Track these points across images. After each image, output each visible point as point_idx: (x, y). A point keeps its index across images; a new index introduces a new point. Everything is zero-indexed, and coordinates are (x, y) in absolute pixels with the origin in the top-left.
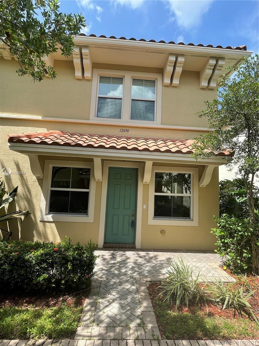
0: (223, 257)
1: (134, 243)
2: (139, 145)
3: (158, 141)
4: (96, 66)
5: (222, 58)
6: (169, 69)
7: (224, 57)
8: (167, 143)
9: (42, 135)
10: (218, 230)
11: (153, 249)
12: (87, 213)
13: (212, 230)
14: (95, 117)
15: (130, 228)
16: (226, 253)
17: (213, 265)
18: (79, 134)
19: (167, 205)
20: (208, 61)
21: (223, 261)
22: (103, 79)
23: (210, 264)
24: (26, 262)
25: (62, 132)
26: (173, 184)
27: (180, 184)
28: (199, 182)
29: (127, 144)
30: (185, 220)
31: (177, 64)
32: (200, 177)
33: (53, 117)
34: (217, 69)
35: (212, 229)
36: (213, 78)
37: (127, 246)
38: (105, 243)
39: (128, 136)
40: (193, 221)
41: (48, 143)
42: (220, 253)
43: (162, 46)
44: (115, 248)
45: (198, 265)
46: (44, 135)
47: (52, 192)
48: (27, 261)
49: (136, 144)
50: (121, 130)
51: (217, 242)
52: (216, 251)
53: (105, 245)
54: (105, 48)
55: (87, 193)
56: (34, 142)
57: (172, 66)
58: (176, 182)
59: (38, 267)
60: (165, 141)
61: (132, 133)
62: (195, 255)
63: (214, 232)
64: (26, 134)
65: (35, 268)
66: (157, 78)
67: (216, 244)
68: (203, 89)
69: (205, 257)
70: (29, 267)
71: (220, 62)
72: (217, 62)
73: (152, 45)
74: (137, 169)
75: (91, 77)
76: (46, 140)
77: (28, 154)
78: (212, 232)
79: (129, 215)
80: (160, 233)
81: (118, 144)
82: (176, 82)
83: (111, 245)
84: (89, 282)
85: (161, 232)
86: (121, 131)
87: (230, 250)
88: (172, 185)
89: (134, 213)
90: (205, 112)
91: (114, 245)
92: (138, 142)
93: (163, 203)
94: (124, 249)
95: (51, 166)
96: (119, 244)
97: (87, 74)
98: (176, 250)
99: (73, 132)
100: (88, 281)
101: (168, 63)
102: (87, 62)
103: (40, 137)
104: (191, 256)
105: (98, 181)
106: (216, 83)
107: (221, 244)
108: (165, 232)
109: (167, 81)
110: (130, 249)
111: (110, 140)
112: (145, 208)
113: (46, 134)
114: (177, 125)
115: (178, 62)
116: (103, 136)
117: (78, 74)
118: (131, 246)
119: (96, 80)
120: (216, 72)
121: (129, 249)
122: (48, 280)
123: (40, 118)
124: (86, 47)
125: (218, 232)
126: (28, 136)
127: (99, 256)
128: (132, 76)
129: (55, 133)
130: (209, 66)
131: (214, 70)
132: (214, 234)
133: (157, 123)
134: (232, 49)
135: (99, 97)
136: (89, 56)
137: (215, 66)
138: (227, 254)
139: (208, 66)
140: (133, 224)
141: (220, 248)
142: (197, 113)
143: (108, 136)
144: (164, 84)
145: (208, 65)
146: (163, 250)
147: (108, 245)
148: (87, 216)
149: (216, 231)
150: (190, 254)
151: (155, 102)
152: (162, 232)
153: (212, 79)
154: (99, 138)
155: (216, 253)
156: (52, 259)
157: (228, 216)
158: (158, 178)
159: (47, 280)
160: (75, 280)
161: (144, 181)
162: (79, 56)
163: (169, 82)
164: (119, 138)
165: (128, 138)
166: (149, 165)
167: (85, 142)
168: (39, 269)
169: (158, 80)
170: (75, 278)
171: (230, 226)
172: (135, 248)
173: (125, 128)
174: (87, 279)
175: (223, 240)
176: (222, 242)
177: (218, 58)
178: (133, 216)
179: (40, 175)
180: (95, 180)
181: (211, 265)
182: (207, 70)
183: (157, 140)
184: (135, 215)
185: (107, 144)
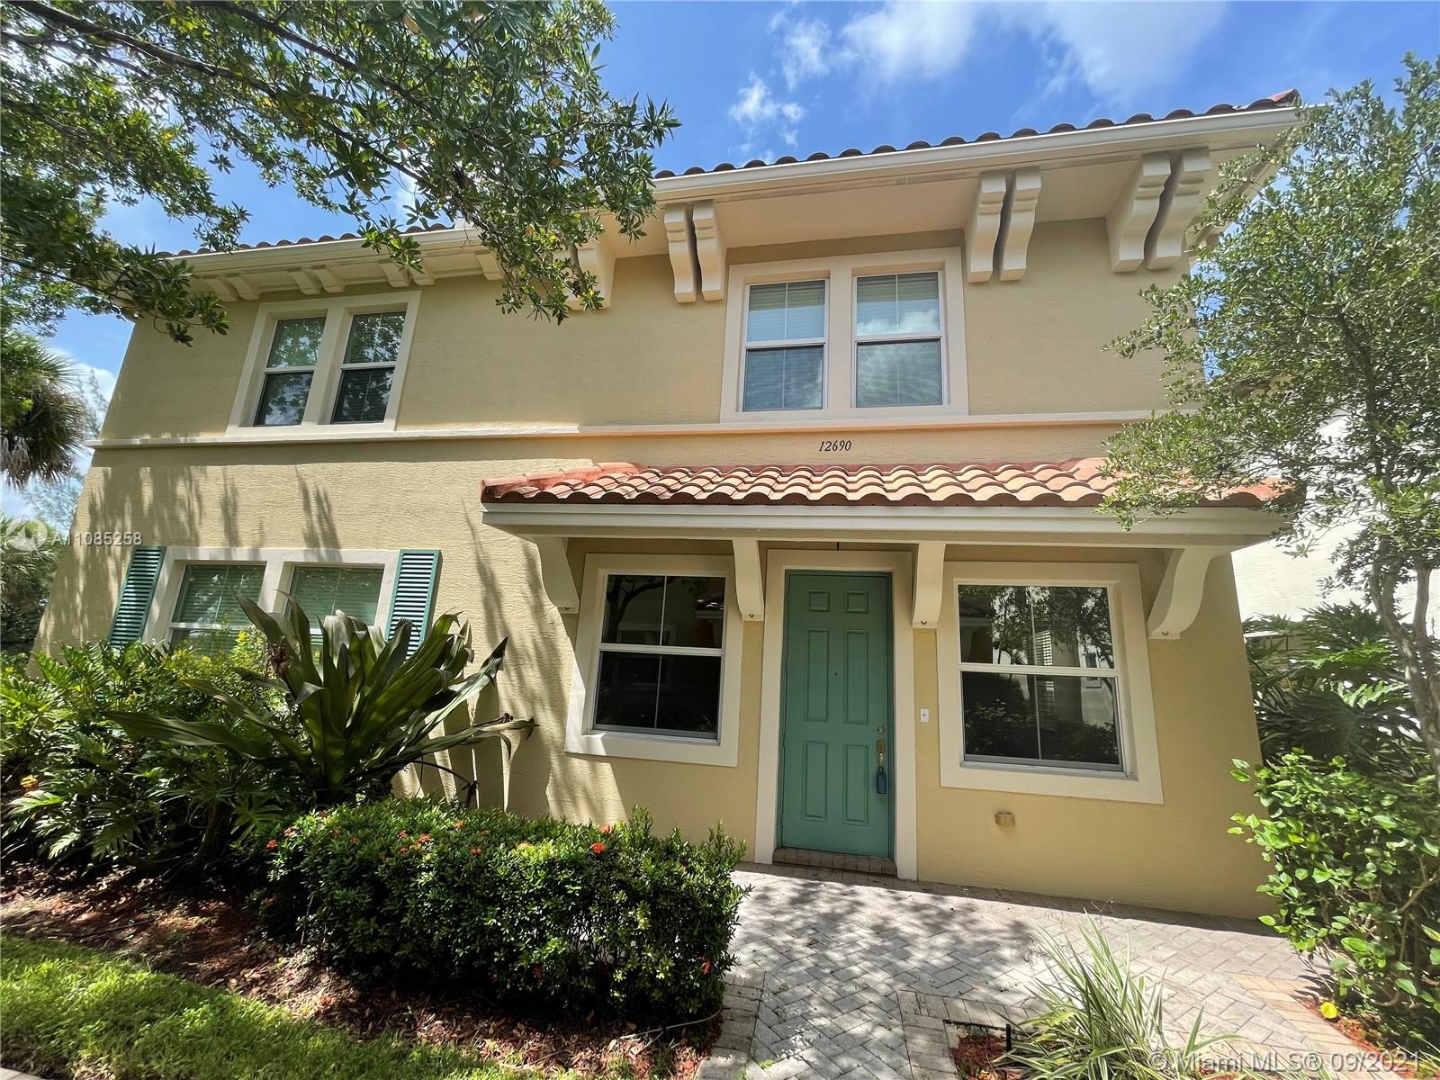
0: (1311, 957)
1: (891, 856)
2: (888, 486)
3: (962, 471)
4: (735, 256)
5: (1199, 151)
6: (986, 224)
7: (1204, 145)
8: (998, 474)
9: (578, 476)
10: (1268, 822)
11: (967, 887)
12: (716, 731)
13: (1236, 824)
14: (737, 411)
15: (873, 792)
16: (1323, 938)
17: (1263, 989)
18: (688, 468)
19: (1014, 718)
20: (1137, 171)
21: (1315, 976)
22: (761, 294)
23: (1246, 982)
24: (500, 885)
25: (636, 465)
26: (1035, 638)
27: (1064, 638)
28: (1146, 620)
29: (844, 487)
30: (1097, 773)
31: (1015, 204)
32: (1150, 598)
33: (613, 423)
34: (1177, 191)
35: (1233, 818)
36: (1164, 228)
37: (863, 865)
38: (780, 846)
39: (849, 463)
40: (1135, 779)
41: (592, 497)
42: (1293, 934)
43: (953, 154)
44: (819, 867)
45: (1184, 977)
46: (582, 476)
47: (606, 656)
48: (504, 881)
49: (879, 485)
50: (825, 446)
51: (1272, 878)
52: (1268, 920)
53: (782, 852)
54: (763, 197)
55: (716, 662)
56: (552, 499)
57: (996, 213)
58: (1045, 629)
59: (536, 908)
60: (989, 470)
61: (861, 451)
62: (1162, 930)
63: (1249, 832)
64: (531, 475)
65: (526, 911)
66: (944, 263)
67: (1264, 888)
68: (1127, 273)
69: (1214, 947)
70: (509, 905)
71: (1190, 167)
72: (1175, 167)
73: (920, 156)
74: (887, 577)
75: (722, 293)
76: (587, 491)
77: (535, 538)
78: (1239, 830)
79: (867, 747)
80: (994, 824)
81: (813, 487)
82: (1015, 262)
83: (803, 855)
84: (713, 988)
85: (998, 821)
86: (824, 449)
87: (1347, 921)
88: (1030, 643)
89: (885, 737)
90: (1146, 337)
91: (815, 858)
92: (884, 478)
93: (1001, 712)
94: (852, 875)
95: (603, 575)
96: (830, 856)
97: (712, 285)
98: (1071, 899)
99: (667, 464)
100: (710, 986)
101: (981, 206)
102: (710, 249)
103: (572, 482)
104: (1143, 934)
105: (751, 619)
106: (1180, 244)
107: (1295, 892)
108: (1013, 820)
109: (981, 264)
110: (875, 879)
111: (786, 479)
112: (925, 719)
113: (588, 474)
114: (1033, 411)
115: (1016, 195)
116: (763, 467)
117: (684, 287)
118: (877, 867)
119: (738, 299)
120: (1177, 203)
121: (871, 878)
122: (571, 962)
123: (572, 429)
124: (705, 203)
125: (1267, 833)
126: (536, 482)
127: (749, 889)
128: (853, 269)
129: (614, 470)
130: (1141, 187)
131: (1165, 199)
132: (1249, 840)
133: (953, 411)
134: (1234, 111)
135: (749, 350)
136: (715, 228)
137: (1169, 183)
138: (1333, 941)
139: (1140, 190)
140: (884, 782)
141: (1292, 909)
142: (1113, 342)
143: (779, 467)
144: (970, 279)
145: (1139, 184)
146: (1010, 893)
147: (791, 856)
148: (714, 741)
149: (1261, 828)
150: (1136, 923)
151: (943, 341)
152: (1004, 818)
153: (1161, 233)
154: (750, 476)
155: (1269, 931)
156: (584, 882)
157: (1313, 764)
158: (973, 615)
159: (566, 961)
160: (661, 976)
161: (917, 618)
162: (685, 235)
163: (989, 267)
164: (815, 470)
165: (849, 470)
166: (930, 559)
167: (705, 488)
168: (540, 916)
169: (947, 267)
170: (663, 966)
171: (1333, 805)
172: (894, 875)
173: (840, 438)
174: (703, 978)
175: (1301, 874)
176: (1295, 883)
177: (1176, 156)
178: (880, 749)
179: (572, 603)
180: (741, 615)
181: (1252, 985)
182: (1136, 202)
183: (959, 466)
184: (887, 745)
185: (775, 491)
